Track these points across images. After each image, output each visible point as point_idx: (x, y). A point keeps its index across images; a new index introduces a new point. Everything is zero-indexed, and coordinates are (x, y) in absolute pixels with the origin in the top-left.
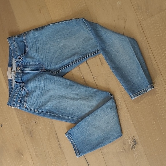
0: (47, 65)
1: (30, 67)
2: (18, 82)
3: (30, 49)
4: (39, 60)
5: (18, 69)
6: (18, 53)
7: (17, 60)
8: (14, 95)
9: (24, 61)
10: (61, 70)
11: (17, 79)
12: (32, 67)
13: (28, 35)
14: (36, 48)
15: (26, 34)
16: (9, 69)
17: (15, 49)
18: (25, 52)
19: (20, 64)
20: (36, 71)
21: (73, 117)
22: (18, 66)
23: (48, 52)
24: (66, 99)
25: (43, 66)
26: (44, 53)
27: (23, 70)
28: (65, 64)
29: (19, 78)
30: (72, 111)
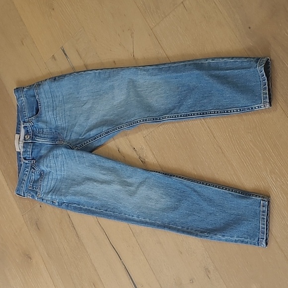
0: (65, 135)
1: (43, 136)
2: (28, 159)
3: (44, 108)
4: (56, 127)
5: (28, 137)
6: (27, 113)
7: (26, 125)
8: (23, 180)
9: (36, 126)
10: (85, 144)
11: (25, 155)
12: (46, 136)
13: (41, 86)
14: (53, 107)
15: (39, 84)
16: (17, 136)
17: (24, 108)
18: (37, 113)
19: (30, 130)
20: (50, 143)
21: (106, 210)
22: (27, 133)
23: (69, 116)
24: (95, 183)
25: (60, 135)
26: (63, 116)
27: (34, 140)
28: (91, 136)
29: (28, 153)
30: (105, 200)
